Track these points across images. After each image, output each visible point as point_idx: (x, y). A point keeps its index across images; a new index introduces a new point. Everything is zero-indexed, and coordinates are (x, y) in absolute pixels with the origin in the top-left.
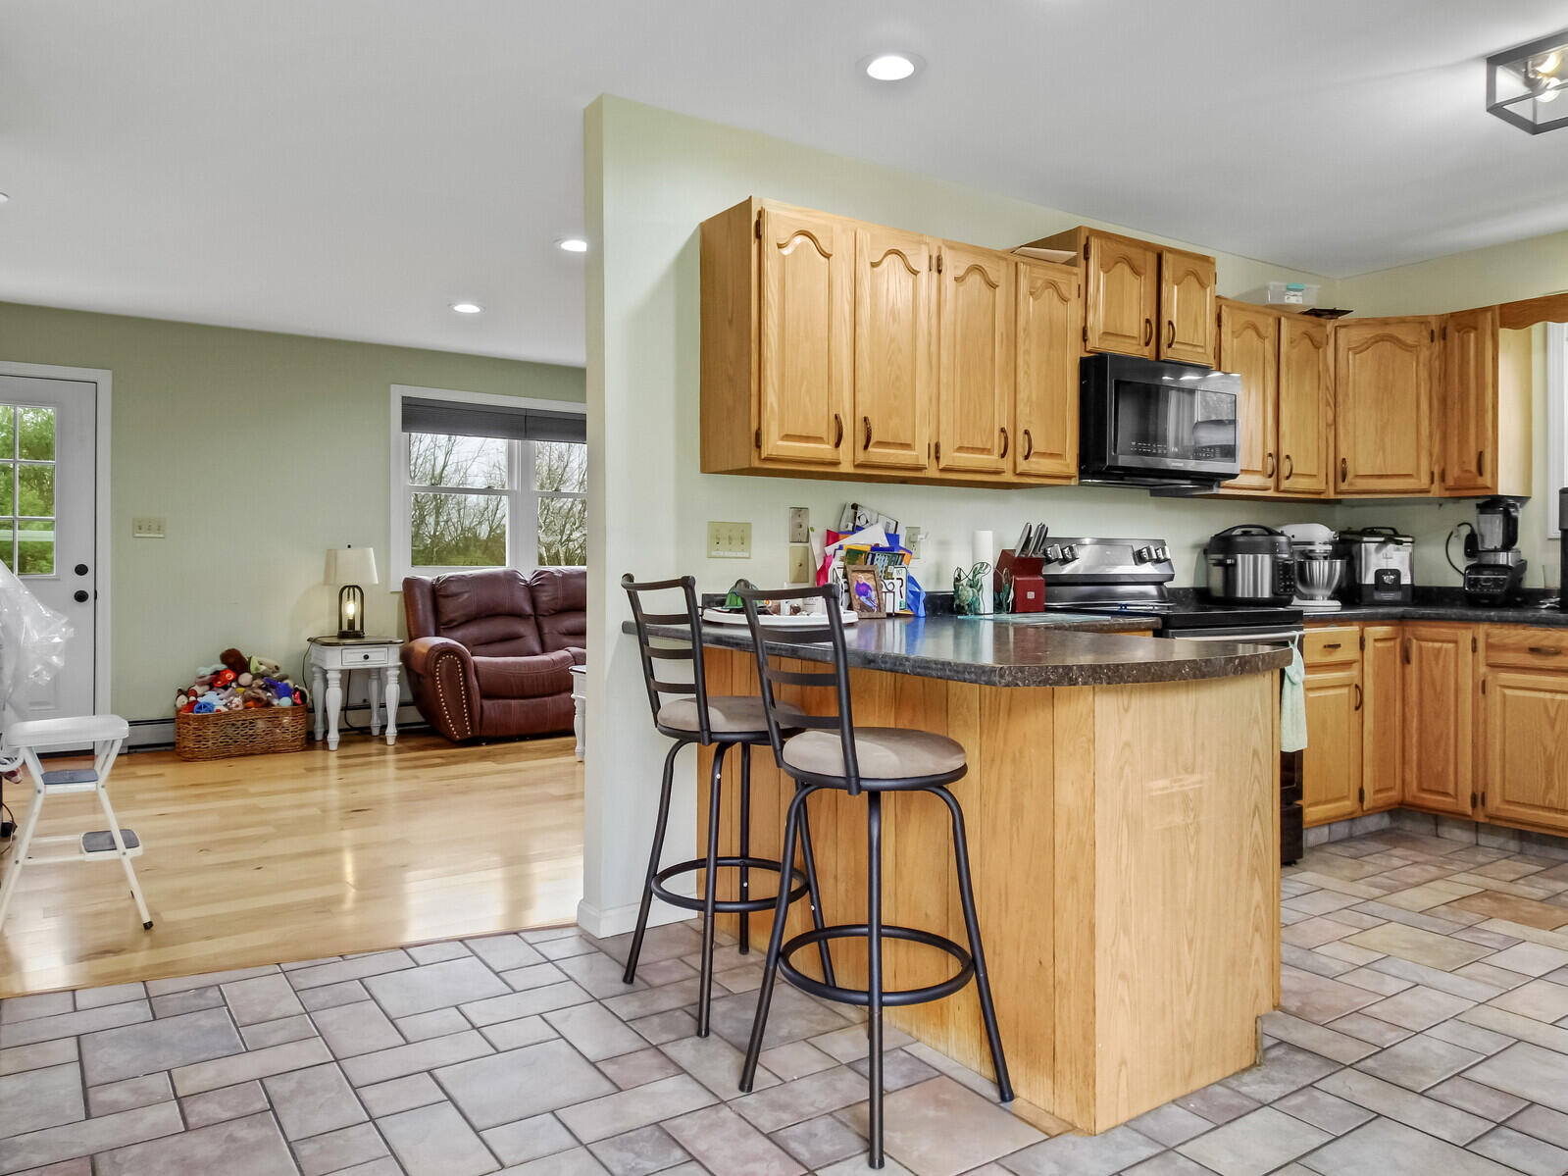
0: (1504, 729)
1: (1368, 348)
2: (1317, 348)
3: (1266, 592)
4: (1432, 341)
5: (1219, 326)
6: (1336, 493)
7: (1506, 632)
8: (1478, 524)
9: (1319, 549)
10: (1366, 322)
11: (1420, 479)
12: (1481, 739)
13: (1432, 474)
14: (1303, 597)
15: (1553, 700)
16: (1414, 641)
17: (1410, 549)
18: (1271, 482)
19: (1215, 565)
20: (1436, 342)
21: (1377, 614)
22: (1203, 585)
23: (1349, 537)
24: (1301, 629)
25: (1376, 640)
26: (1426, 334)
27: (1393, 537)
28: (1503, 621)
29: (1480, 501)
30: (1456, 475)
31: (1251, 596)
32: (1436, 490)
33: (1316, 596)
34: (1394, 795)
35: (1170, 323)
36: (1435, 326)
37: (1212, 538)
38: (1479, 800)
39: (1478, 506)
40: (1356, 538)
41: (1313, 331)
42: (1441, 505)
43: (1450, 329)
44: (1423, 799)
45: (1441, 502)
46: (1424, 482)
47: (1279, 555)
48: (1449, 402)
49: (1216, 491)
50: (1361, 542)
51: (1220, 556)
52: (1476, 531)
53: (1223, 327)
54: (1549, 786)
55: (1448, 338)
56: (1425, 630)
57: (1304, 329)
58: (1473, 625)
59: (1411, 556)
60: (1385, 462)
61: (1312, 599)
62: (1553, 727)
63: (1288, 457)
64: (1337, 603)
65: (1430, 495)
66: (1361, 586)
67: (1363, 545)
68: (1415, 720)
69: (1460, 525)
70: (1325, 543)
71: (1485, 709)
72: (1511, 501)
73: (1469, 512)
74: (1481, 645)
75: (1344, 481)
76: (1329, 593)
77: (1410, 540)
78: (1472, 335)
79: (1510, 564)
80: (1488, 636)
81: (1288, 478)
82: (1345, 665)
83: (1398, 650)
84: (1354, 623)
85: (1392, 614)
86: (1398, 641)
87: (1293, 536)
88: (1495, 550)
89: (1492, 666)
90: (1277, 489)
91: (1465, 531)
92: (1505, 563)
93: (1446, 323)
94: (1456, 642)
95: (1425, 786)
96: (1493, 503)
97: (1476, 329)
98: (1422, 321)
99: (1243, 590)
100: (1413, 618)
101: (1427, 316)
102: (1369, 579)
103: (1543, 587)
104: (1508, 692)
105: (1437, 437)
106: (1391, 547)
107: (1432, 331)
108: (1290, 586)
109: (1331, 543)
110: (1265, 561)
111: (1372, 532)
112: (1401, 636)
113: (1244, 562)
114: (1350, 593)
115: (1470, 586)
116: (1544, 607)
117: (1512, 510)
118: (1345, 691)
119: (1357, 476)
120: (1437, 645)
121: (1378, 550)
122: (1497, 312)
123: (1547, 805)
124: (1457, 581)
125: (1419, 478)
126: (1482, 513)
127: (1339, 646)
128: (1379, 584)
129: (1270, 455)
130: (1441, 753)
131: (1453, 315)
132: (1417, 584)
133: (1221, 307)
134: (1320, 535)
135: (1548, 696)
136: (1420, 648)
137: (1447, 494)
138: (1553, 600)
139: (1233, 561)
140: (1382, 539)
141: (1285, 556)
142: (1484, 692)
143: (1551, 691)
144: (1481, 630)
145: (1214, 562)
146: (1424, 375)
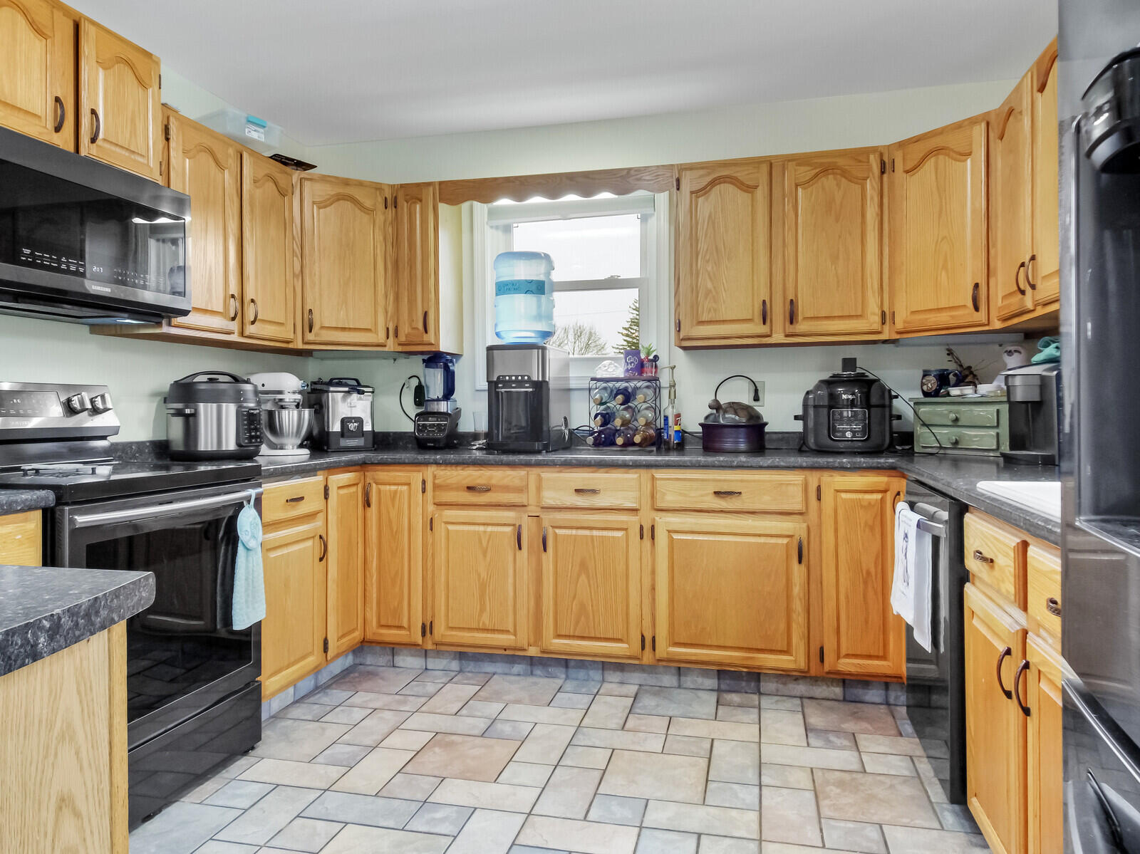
0: (448, 561)
1: (332, 204)
2: (283, 194)
3: (230, 445)
4: (386, 208)
5: (167, 139)
6: (304, 343)
7: (449, 473)
8: (425, 377)
9: (289, 398)
10: (329, 179)
11: (378, 335)
12: (429, 572)
13: (388, 329)
14: (273, 446)
15: (485, 532)
16: (374, 485)
17: (370, 398)
18: (234, 326)
19: (174, 415)
20: (389, 209)
21: (340, 462)
22: (163, 438)
23: (319, 387)
24: (260, 485)
25: (339, 488)
26: (380, 200)
27: (356, 387)
28: (447, 463)
29: (426, 357)
30: (406, 332)
31: (215, 449)
32: (391, 346)
33: (285, 445)
34: (357, 635)
35: (93, 112)
36: (388, 194)
37: (171, 385)
38: (427, 629)
39: (424, 361)
40: (324, 387)
41: (279, 176)
42: (395, 360)
43: (401, 200)
44: (381, 634)
45: (395, 356)
46: (381, 337)
47: (245, 404)
48: (401, 266)
49: (165, 329)
50: (327, 392)
51: (180, 406)
52: (423, 384)
53: (171, 141)
54: (482, 610)
55: (399, 207)
56: (383, 474)
57: (267, 171)
58: (423, 468)
59: (372, 404)
60: (347, 315)
61: (282, 448)
62: (485, 556)
63: (253, 301)
64: (306, 451)
65: (386, 349)
66: (328, 433)
67: (330, 394)
68: (375, 559)
69: (409, 378)
70: (294, 393)
71: (433, 544)
72: (449, 357)
73: (416, 366)
74: (429, 486)
75: (310, 331)
76: (299, 442)
77: (370, 390)
78: (418, 207)
79: (449, 412)
80: (435, 477)
81: (253, 323)
82: (311, 516)
83: (360, 494)
84: (319, 473)
85: (355, 461)
86: (360, 486)
87: (263, 385)
88: (438, 400)
89: (438, 504)
90: (242, 334)
91: (415, 382)
92: (445, 411)
93: (397, 193)
94: (409, 484)
95: (383, 622)
96: (435, 359)
97: (421, 201)
98: (378, 187)
99: (206, 443)
100: (373, 464)
101: (381, 184)
102: (336, 427)
103: (473, 431)
104: (451, 527)
105: (391, 298)
106: (355, 396)
107: (386, 198)
108: (256, 437)
109: (300, 393)
110: (230, 410)
111: (339, 382)
112: (363, 481)
113: (206, 411)
114: (318, 442)
115: (419, 431)
116: (475, 448)
117: (450, 364)
118: (309, 543)
119: (322, 327)
120: (393, 488)
121: (344, 399)
122: (437, 187)
123: (481, 627)
124: (409, 427)
125: (376, 333)
126: (426, 367)
127: (302, 498)
128: (344, 433)
129: (233, 296)
130: (397, 589)
131: (402, 186)
132: (376, 430)
133: (168, 118)
134: (289, 384)
135: (482, 528)
136: (379, 492)
137: (400, 349)
138: (481, 442)
139: (193, 411)
140: (347, 389)
141: (252, 405)
142: (431, 529)
143: (484, 524)
144: (430, 471)
145: (172, 411)
146: (379, 238)
